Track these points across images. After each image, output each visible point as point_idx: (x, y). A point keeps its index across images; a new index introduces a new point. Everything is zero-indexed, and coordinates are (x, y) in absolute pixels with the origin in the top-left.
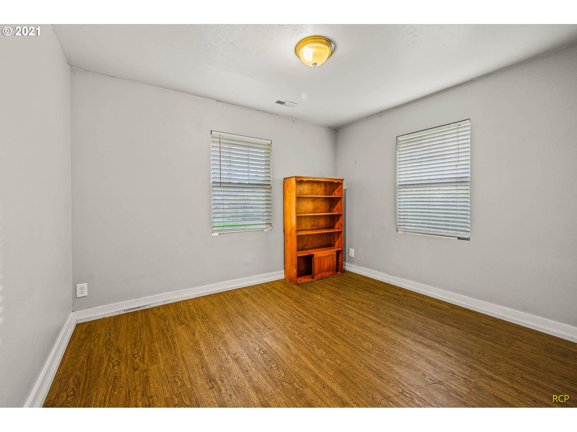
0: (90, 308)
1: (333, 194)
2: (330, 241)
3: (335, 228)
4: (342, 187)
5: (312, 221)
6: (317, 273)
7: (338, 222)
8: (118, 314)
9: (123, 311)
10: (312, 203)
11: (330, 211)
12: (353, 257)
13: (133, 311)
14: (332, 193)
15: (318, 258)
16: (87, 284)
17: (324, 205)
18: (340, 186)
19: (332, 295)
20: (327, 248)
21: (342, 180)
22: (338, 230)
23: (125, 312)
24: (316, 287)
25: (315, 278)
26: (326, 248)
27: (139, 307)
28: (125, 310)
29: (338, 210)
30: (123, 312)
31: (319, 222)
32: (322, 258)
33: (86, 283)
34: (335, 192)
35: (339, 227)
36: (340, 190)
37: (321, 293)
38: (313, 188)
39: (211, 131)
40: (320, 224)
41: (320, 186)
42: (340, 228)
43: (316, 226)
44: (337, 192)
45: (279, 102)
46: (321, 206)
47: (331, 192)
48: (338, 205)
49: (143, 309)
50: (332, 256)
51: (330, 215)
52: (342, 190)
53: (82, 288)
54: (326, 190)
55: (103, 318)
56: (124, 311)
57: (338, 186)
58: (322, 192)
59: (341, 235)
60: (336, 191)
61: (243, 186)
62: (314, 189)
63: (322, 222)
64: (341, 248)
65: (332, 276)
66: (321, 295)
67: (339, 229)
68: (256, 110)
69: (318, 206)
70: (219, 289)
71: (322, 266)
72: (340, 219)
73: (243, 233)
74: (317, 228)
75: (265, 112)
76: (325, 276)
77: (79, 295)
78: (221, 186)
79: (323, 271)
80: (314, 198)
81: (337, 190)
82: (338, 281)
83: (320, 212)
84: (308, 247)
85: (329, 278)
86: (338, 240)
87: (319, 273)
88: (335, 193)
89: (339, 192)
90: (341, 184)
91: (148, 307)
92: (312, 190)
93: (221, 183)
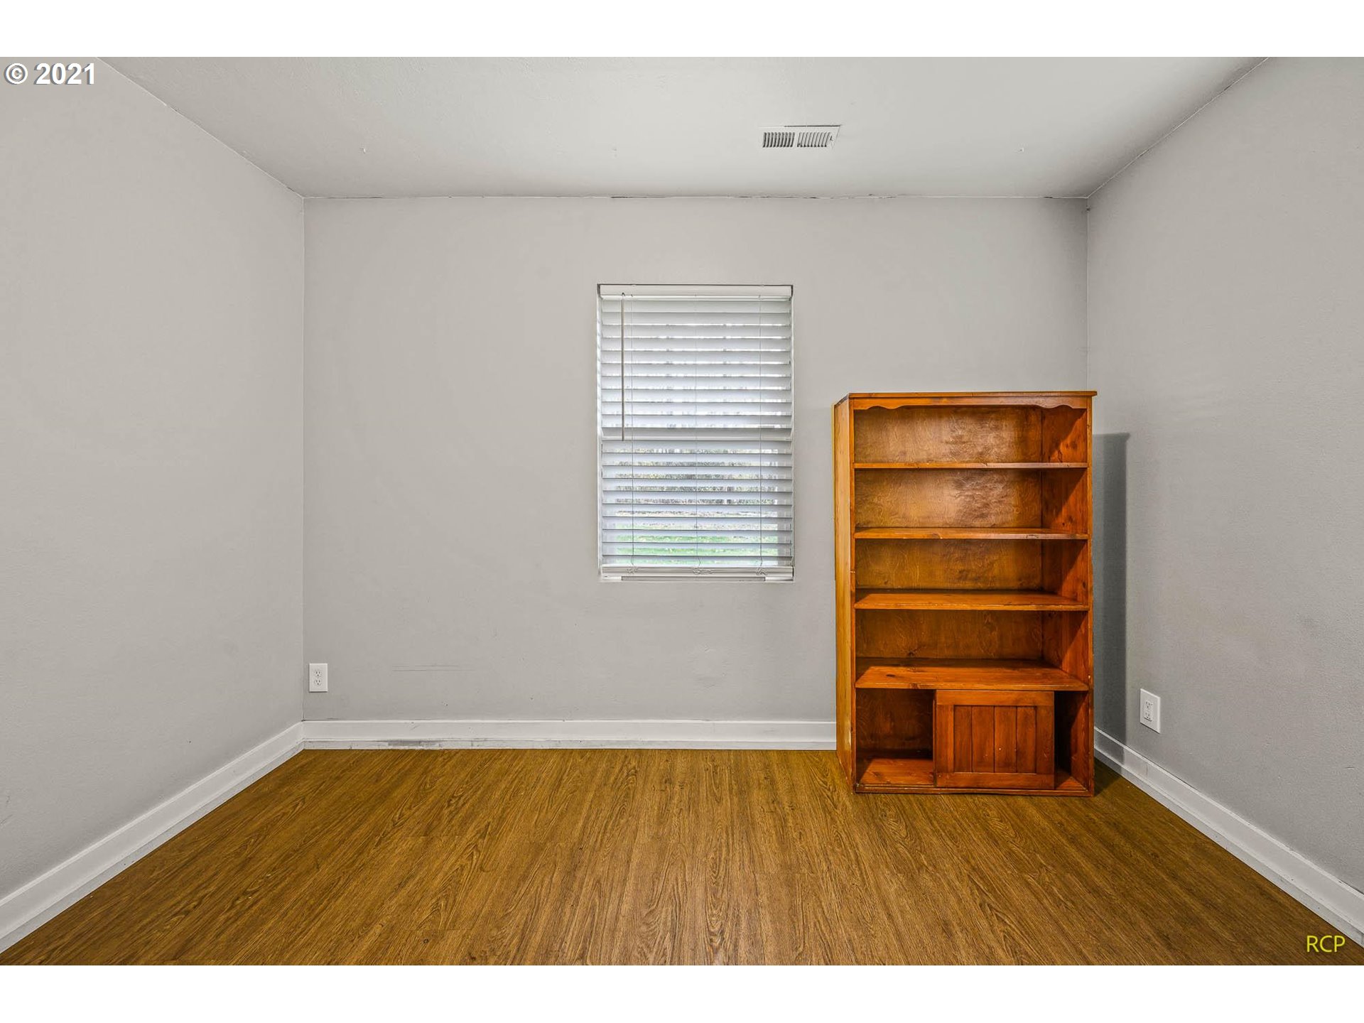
0: (332, 719)
1: (1052, 458)
2: (1043, 643)
3: (1061, 596)
4: (1086, 426)
5: (957, 559)
6: (951, 767)
7: (1071, 573)
8: (377, 748)
9: (387, 744)
10: (956, 492)
11: (1044, 525)
12: (1158, 731)
13: (407, 748)
14: (1051, 452)
15: (955, 706)
16: (326, 664)
17: (1013, 500)
18: (1079, 422)
19: (959, 900)
20: (1016, 673)
21: (1089, 396)
22: (1072, 608)
23: (390, 747)
24: (922, 823)
25: (939, 784)
26: (1014, 668)
27: (419, 742)
28: (391, 741)
29: (1070, 519)
30: (386, 746)
31: (992, 564)
32: (975, 710)
33: (324, 663)
34: (1062, 448)
35: (1074, 592)
36: (1079, 436)
37: (921, 867)
38: (961, 437)
39: (599, 286)
40: (996, 571)
41: (997, 428)
42: (1080, 598)
43: (976, 580)
44: (1067, 446)
45: (771, 141)
46: (1000, 502)
47: (1046, 450)
48: (1071, 499)
49: (425, 748)
50: (1031, 711)
51: (1043, 541)
52: (1085, 439)
53: (318, 672)
54: (1022, 442)
55: (348, 748)
56: (389, 745)
57: (1072, 424)
58: (1004, 450)
59: (1082, 626)
60: (1065, 442)
61: (693, 438)
62: (965, 439)
63: (1005, 568)
64: (1084, 682)
65: (1026, 792)
66: (911, 878)
67: (1074, 600)
68: (736, 196)
69: (986, 505)
70: (614, 738)
71: (976, 740)
72: (1080, 558)
73: (689, 582)
74: (980, 585)
75: (767, 196)
76: (991, 784)
77: (313, 687)
78: (623, 440)
79: (981, 763)
80: (966, 474)
81: (1068, 441)
82: (1045, 823)
83: (994, 527)
84: (934, 654)
85: (1010, 799)
86: (1072, 646)
87: (959, 767)
88: (1059, 452)
89: (1074, 446)
90: (1082, 413)
91: (436, 747)
92: (956, 443)
93: (623, 430)
